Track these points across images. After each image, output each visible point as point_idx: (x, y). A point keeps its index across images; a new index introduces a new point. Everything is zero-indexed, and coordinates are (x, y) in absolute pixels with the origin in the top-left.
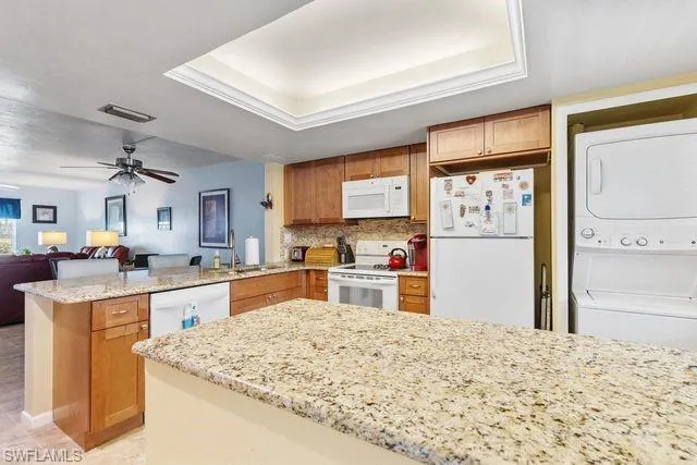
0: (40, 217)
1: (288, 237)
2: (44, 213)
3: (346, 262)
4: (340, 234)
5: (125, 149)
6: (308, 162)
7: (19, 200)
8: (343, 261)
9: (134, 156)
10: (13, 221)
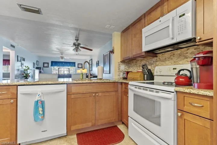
0: (79, 67)
1: (123, 67)
2: (80, 65)
3: (147, 80)
4: (143, 63)
5: (76, 40)
6: (129, 26)
7: (75, 63)
8: (146, 79)
9: (78, 42)
10: (74, 67)
